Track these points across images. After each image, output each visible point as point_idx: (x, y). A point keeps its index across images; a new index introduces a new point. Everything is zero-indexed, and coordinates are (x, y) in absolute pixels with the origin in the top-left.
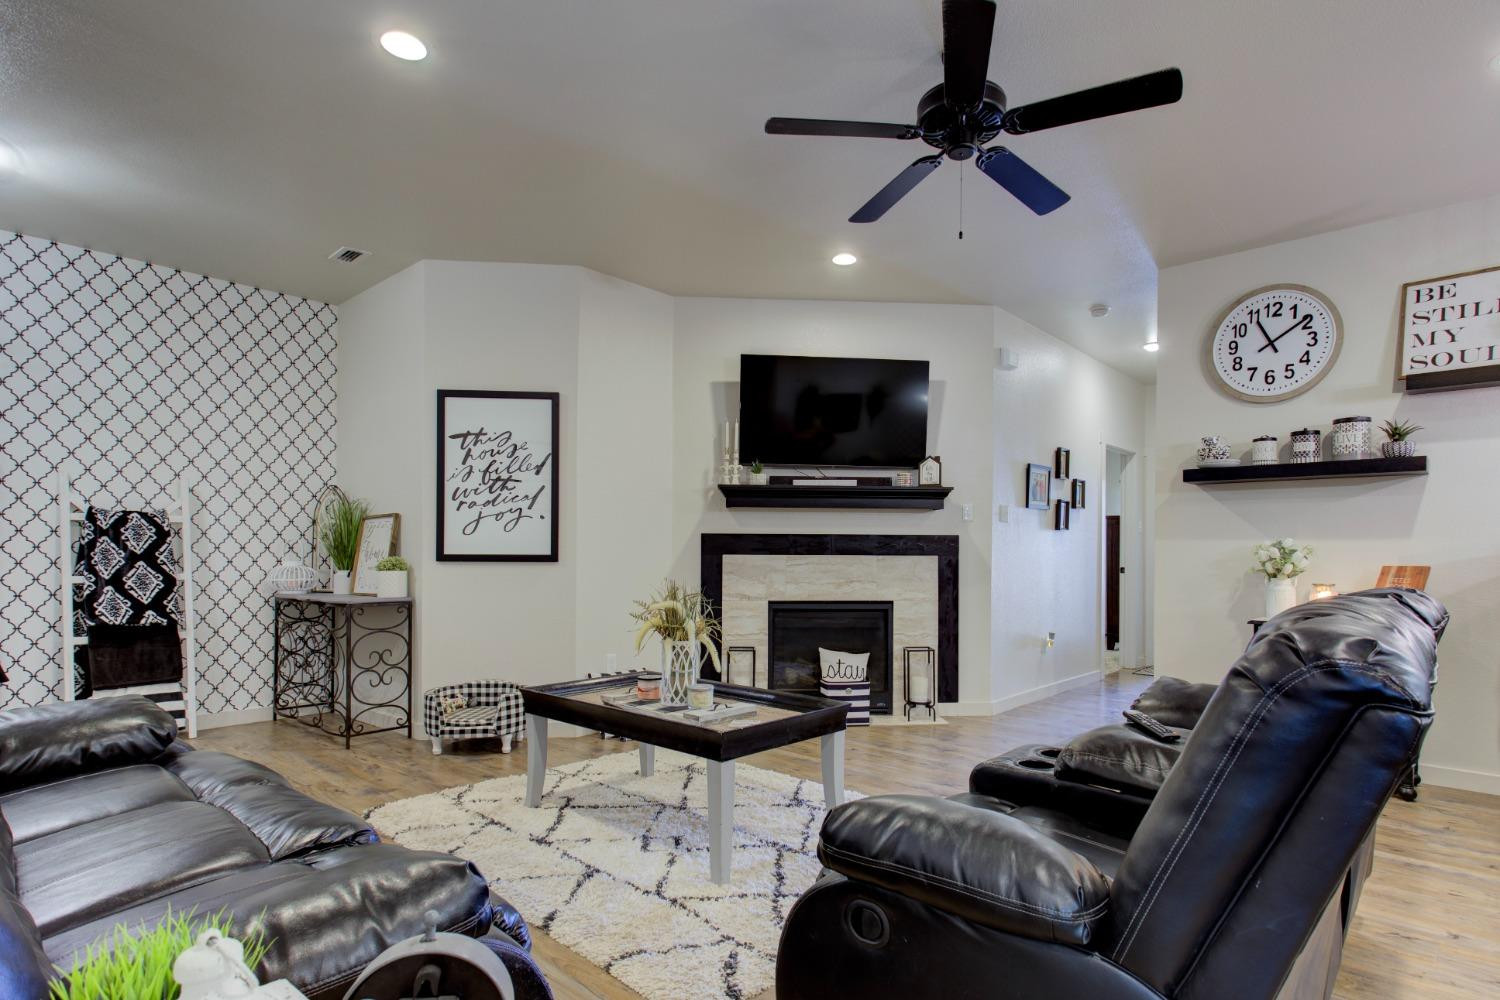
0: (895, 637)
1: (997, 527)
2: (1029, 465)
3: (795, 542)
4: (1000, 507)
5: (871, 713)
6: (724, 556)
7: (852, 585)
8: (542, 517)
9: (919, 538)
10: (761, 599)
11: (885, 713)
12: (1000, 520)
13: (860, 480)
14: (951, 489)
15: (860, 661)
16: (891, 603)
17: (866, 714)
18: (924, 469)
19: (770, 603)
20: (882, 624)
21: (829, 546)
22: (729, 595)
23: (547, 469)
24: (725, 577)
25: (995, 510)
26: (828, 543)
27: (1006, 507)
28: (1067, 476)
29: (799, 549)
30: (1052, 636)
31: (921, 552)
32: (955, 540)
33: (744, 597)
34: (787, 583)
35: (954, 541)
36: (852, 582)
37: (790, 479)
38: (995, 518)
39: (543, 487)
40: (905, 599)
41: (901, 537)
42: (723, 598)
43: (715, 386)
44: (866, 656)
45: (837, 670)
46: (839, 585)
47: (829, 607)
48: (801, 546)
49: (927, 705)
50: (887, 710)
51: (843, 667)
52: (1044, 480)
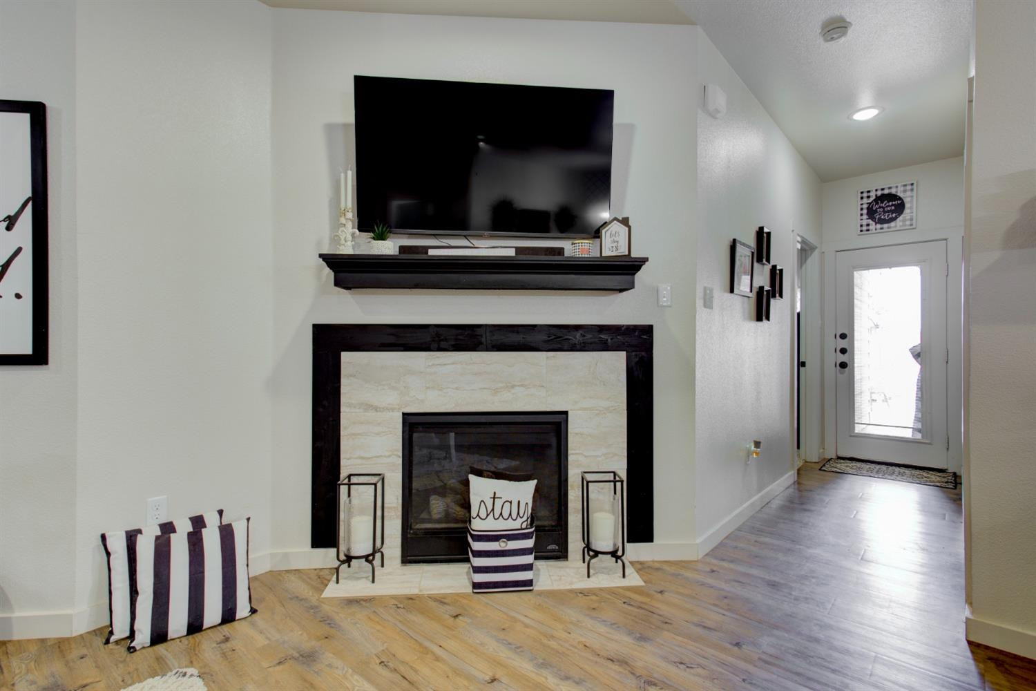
0: (570, 458)
1: (702, 314)
2: (734, 240)
3: (438, 335)
4: (705, 289)
5: (536, 558)
6: (343, 354)
7: (513, 391)
8: (18, 296)
9: (602, 328)
10: (393, 410)
11: (557, 558)
12: (705, 306)
13: (519, 250)
14: (645, 260)
15: (523, 492)
16: (566, 413)
17: (529, 559)
18: (608, 234)
19: (404, 414)
20: (554, 442)
21: (483, 340)
22: (350, 405)
23: (26, 222)
24: (344, 381)
25: (699, 293)
26: (481, 336)
27: (711, 290)
28: (768, 260)
29: (443, 344)
30: (757, 444)
31: (605, 347)
32: (648, 330)
33: (370, 407)
34: (428, 388)
35: (646, 332)
36: (513, 387)
37: (425, 249)
38: (699, 303)
39: (19, 250)
40: (585, 409)
41: (577, 328)
42: (342, 409)
43: (330, 128)
44: (533, 483)
45: (490, 509)
46: (496, 391)
47: (483, 419)
48: (446, 340)
49: (614, 554)
50: (561, 554)
51: (498, 503)
52: (747, 261)
